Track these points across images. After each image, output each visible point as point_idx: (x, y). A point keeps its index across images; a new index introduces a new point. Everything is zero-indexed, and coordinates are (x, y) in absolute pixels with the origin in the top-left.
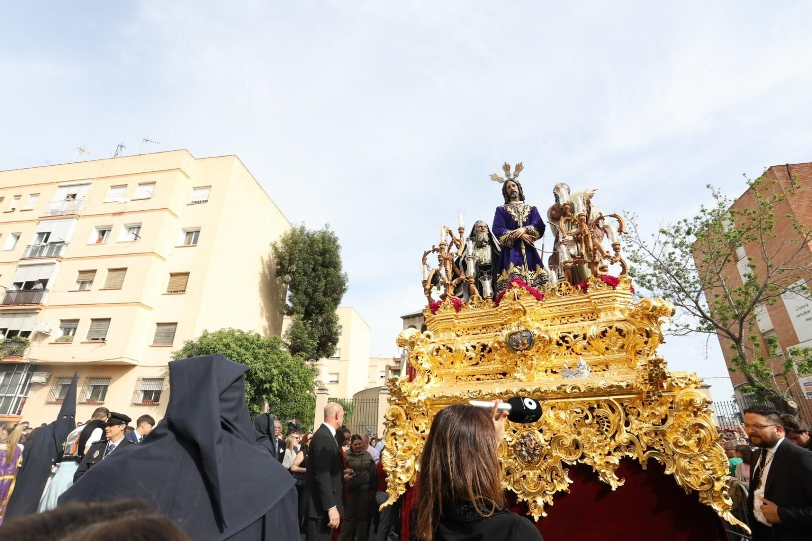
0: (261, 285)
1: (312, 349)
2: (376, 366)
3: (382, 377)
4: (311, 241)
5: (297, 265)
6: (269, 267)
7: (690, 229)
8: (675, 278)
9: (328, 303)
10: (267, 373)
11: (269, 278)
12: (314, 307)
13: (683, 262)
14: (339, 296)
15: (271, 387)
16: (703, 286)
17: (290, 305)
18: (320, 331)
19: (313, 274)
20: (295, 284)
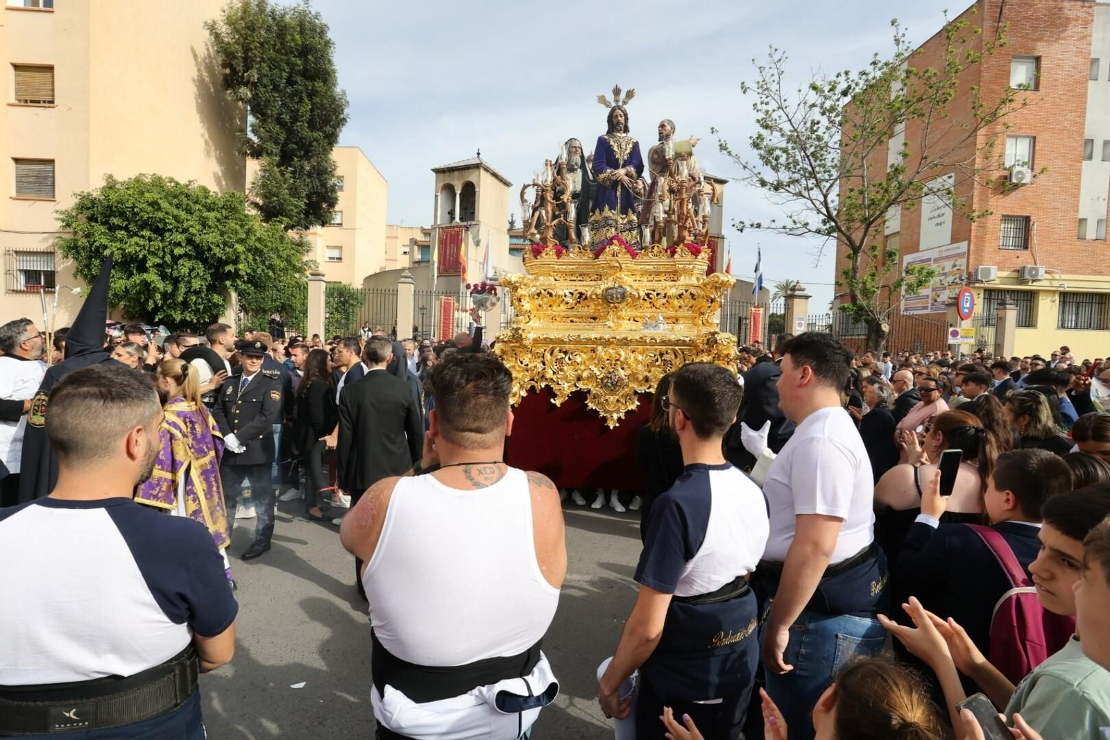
0: (199, 101)
1: (297, 213)
2: (397, 238)
3: (405, 253)
4: (280, 28)
5: (259, 70)
6: (210, 69)
7: (849, 87)
8: (809, 160)
9: (317, 141)
10: (227, 249)
11: (212, 90)
12: (295, 146)
13: (826, 137)
14: (336, 130)
15: (237, 270)
16: (841, 174)
17: (255, 139)
18: (308, 185)
19: (289, 90)
20: (259, 105)
